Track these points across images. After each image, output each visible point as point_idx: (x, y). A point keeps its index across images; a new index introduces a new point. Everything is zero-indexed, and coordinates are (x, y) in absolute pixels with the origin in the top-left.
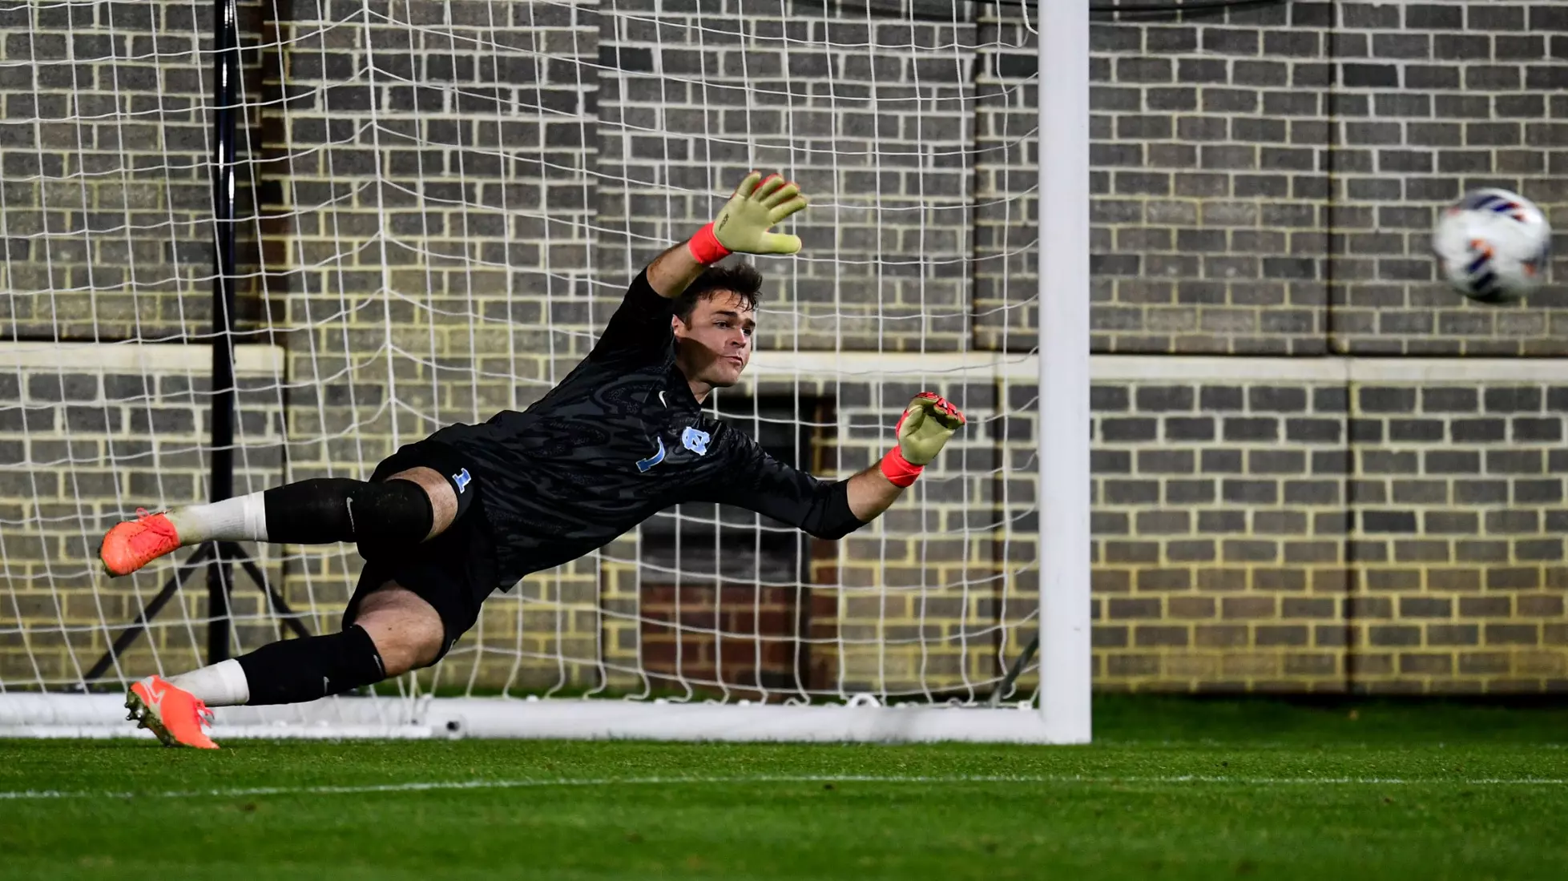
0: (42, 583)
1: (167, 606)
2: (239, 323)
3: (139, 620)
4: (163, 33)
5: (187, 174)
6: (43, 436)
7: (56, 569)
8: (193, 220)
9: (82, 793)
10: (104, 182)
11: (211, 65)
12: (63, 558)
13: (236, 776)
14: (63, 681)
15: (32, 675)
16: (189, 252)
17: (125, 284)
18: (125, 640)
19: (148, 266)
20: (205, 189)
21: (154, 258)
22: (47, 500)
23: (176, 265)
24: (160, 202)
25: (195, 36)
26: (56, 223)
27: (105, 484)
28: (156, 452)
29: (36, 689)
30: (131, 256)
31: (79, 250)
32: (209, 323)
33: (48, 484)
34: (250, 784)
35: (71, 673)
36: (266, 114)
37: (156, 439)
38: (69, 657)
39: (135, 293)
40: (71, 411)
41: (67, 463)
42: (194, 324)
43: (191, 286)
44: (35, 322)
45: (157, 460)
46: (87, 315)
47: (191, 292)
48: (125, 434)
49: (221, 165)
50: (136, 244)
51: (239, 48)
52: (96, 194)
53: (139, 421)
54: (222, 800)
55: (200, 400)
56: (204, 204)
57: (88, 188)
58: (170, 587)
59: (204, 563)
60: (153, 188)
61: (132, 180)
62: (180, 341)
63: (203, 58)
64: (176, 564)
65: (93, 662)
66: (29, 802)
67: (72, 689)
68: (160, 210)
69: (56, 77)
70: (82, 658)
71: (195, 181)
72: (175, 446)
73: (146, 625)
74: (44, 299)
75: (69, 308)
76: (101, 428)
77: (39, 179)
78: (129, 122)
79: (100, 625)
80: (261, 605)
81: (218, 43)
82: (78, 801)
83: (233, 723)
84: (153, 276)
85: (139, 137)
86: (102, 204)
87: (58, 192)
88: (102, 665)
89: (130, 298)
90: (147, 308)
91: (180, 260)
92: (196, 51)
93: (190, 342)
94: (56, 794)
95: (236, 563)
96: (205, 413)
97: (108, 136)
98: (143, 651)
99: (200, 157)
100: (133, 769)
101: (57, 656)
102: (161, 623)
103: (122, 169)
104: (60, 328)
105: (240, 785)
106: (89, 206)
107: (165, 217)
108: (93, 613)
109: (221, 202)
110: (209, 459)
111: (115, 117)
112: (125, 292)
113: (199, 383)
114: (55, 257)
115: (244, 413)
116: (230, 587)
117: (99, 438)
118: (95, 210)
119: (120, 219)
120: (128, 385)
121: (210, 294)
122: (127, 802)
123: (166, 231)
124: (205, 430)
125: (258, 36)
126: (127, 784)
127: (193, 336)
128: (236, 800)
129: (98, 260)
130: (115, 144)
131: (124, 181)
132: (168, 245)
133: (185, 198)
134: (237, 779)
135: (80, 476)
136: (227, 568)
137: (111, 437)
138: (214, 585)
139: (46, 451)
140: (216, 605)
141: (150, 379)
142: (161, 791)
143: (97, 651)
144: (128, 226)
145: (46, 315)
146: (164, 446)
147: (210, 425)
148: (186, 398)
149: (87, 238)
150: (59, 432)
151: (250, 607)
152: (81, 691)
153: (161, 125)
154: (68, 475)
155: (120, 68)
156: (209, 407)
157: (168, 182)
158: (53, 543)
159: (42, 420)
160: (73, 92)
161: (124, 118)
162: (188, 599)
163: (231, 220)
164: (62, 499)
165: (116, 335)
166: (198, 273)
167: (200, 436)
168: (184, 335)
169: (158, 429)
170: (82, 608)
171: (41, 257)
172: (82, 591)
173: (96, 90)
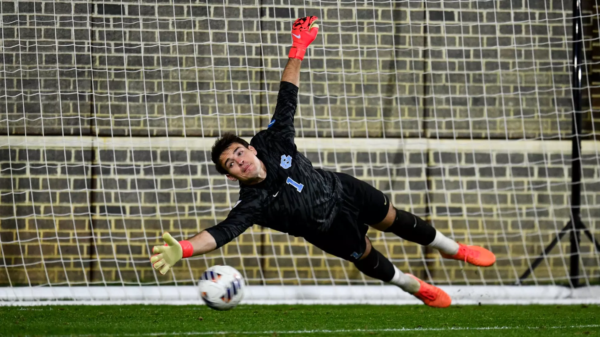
0: (501, 239)
1: (553, 249)
2: (583, 131)
3: (542, 254)
4: (551, 11)
5: (561, 69)
6: (502, 179)
7: (507, 234)
8: (564, 88)
9: (517, 327)
10: (527, 73)
11: (571, 24)
12: (510, 230)
13: (582, 320)
14: (510, 280)
15: (497, 278)
16: (562, 102)
17: (536, 115)
18: (536, 263)
19: (545, 108)
20: (568, 76)
21: (548, 104)
22: (503, 206)
23: (556, 108)
24: (550, 81)
25: (564, 12)
26: (507, 90)
27: (528, 199)
28: (549, 185)
29: (499, 284)
30: (538, 104)
31: (516, 101)
32: (570, 132)
33: (503, 199)
34: (587, 323)
35: (513, 277)
36: (594, 44)
37: (548, 180)
38: (512, 271)
39: (540, 119)
40: (514, 169)
41: (511, 190)
42: (564, 132)
43: (563, 116)
44: (498, 132)
45: (549, 188)
46: (520, 128)
47: (563, 118)
48: (536, 178)
49: (576, 65)
50: (540, 100)
51: (581, 17)
52: (523, 78)
53: (542, 172)
54: (576, 330)
55: (566, 163)
56: (568, 82)
57: (520, 76)
58: (555, 241)
59: (568, 231)
60: (547, 76)
61: (538, 72)
62: (557, 139)
63: (567, 21)
64: (557, 232)
65: (522, 273)
66: (495, 331)
67: (513, 284)
68: (550, 85)
69: (506, 29)
70: (518, 271)
71: (564, 72)
72: (556, 182)
73: (545, 256)
74: (502, 122)
75: (512, 126)
76: (527, 175)
77: (499, 71)
78: (537, 48)
79: (526, 257)
80: (592, 249)
81: (574, 15)
82: (516, 330)
83: (580, 297)
84: (547, 112)
85: (542, 54)
86: (526, 82)
87: (508, 77)
88: (527, 274)
89: (537, 122)
90: (545, 125)
91: (558, 105)
92: (564, 18)
93: (562, 139)
94: (507, 328)
95: (582, 231)
96: (569, 169)
97: (528, 54)
98: (543, 268)
99: (566, 62)
100: (539, 317)
101: (507, 271)
102: (551, 256)
103: (534, 67)
104: (508, 134)
105: (583, 324)
106: (521, 83)
107: (552, 87)
108: (523, 253)
109: (576, 82)
110: (571, 188)
111: (531, 46)
112: (536, 119)
113: (566, 156)
114: (506, 104)
115: (584, 169)
116: (579, 241)
117: (525, 179)
118: (523, 85)
119: (534, 88)
120: (537, 157)
121: (570, 119)
122: (536, 331)
123: (551, 93)
124: (569, 175)
125: (591, 12)
126: (535, 323)
127: (564, 136)
128: (581, 330)
129: (524, 106)
130: (531, 57)
131: (535, 73)
132: (553, 100)
133: (560, 80)
134: (581, 321)
135: (517, 196)
136: (578, 233)
137: (530, 179)
138: (572, 241)
139: (502, 185)
140: (573, 248)
141: (546, 155)
142: (550, 326)
143: (524, 268)
144: (537, 90)
145: (502, 128)
146: (552, 182)
147: (571, 174)
148: (560, 163)
149: (520, 97)
150: (508, 177)
151: (587, 249)
152: (518, 285)
153: (550, 49)
154: (512, 196)
155: (533, 26)
156: (570, 166)
157: (553, 73)
158: (506, 223)
159: (501, 172)
160: (513, 36)
161: (535, 47)
162: (562, 247)
163: (580, 89)
164: (509, 205)
165: (531, 136)
166: (566, 111)
167: (567, 179)
168: (560, 136)
169: (550, 175)
170: (518, 250)
171: (501, 104)
172: (518, 243)
173: (523, 35)
